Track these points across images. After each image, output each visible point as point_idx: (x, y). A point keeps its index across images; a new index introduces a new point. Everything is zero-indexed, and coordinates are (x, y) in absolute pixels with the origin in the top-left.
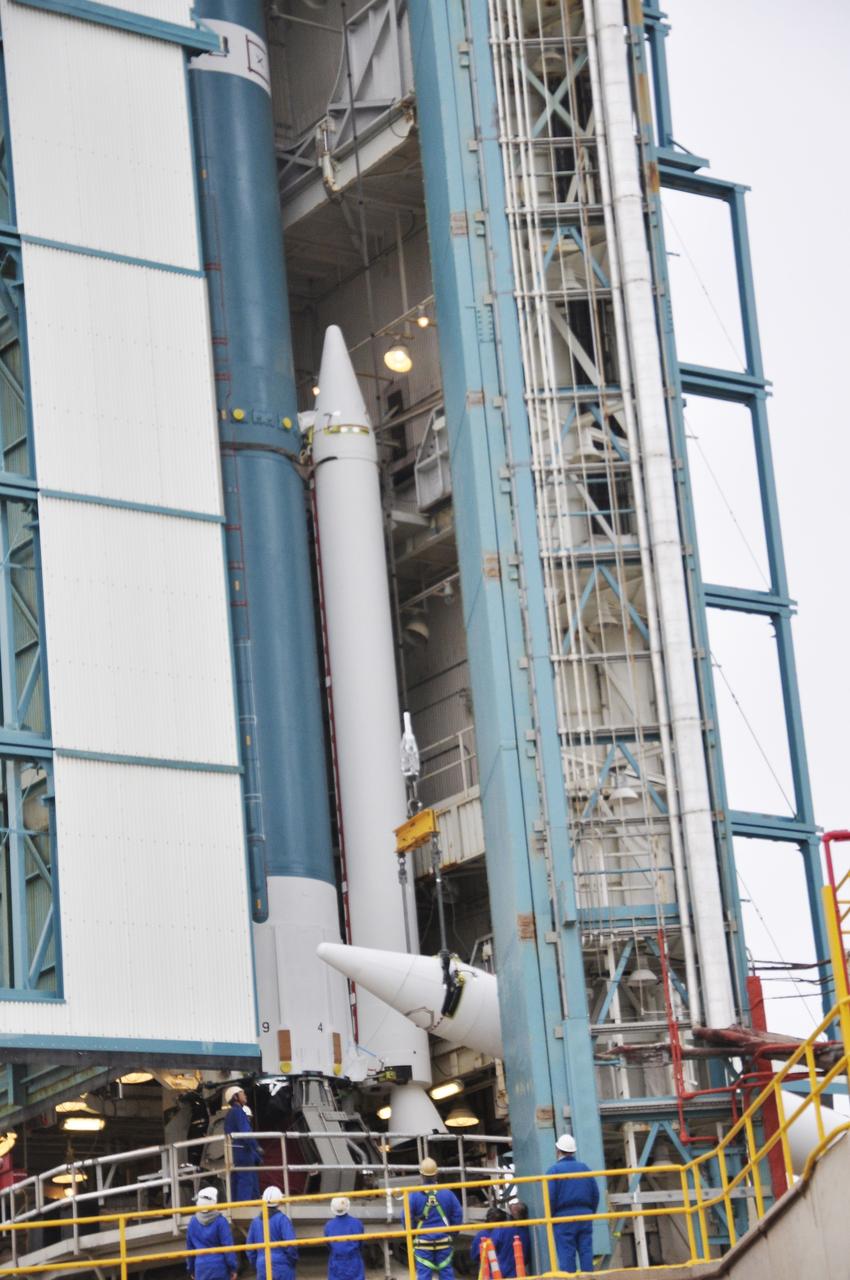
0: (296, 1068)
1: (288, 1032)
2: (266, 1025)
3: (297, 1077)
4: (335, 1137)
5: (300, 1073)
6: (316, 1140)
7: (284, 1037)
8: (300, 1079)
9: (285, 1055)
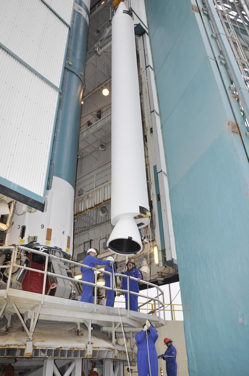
0: (52, 244)
1: (51, 230)
2: (43, 226)
3: (51, 248)
4: (65, 279)
5: (53, 247)
6: (57, 278)
7: (49, 231)
8: (52, 249)
9: (49, 238)
